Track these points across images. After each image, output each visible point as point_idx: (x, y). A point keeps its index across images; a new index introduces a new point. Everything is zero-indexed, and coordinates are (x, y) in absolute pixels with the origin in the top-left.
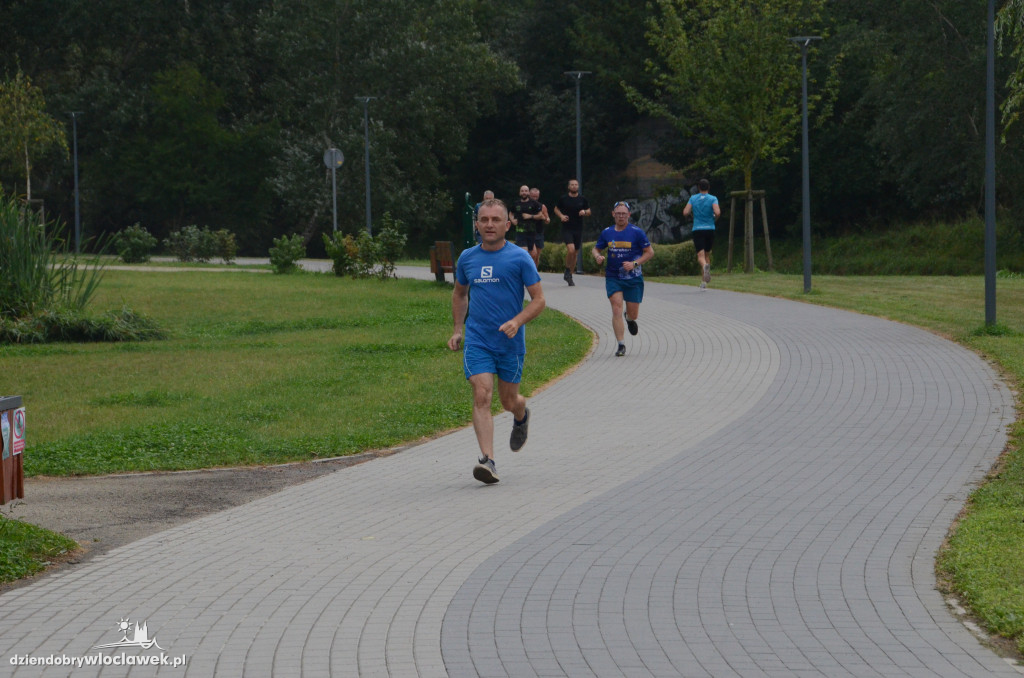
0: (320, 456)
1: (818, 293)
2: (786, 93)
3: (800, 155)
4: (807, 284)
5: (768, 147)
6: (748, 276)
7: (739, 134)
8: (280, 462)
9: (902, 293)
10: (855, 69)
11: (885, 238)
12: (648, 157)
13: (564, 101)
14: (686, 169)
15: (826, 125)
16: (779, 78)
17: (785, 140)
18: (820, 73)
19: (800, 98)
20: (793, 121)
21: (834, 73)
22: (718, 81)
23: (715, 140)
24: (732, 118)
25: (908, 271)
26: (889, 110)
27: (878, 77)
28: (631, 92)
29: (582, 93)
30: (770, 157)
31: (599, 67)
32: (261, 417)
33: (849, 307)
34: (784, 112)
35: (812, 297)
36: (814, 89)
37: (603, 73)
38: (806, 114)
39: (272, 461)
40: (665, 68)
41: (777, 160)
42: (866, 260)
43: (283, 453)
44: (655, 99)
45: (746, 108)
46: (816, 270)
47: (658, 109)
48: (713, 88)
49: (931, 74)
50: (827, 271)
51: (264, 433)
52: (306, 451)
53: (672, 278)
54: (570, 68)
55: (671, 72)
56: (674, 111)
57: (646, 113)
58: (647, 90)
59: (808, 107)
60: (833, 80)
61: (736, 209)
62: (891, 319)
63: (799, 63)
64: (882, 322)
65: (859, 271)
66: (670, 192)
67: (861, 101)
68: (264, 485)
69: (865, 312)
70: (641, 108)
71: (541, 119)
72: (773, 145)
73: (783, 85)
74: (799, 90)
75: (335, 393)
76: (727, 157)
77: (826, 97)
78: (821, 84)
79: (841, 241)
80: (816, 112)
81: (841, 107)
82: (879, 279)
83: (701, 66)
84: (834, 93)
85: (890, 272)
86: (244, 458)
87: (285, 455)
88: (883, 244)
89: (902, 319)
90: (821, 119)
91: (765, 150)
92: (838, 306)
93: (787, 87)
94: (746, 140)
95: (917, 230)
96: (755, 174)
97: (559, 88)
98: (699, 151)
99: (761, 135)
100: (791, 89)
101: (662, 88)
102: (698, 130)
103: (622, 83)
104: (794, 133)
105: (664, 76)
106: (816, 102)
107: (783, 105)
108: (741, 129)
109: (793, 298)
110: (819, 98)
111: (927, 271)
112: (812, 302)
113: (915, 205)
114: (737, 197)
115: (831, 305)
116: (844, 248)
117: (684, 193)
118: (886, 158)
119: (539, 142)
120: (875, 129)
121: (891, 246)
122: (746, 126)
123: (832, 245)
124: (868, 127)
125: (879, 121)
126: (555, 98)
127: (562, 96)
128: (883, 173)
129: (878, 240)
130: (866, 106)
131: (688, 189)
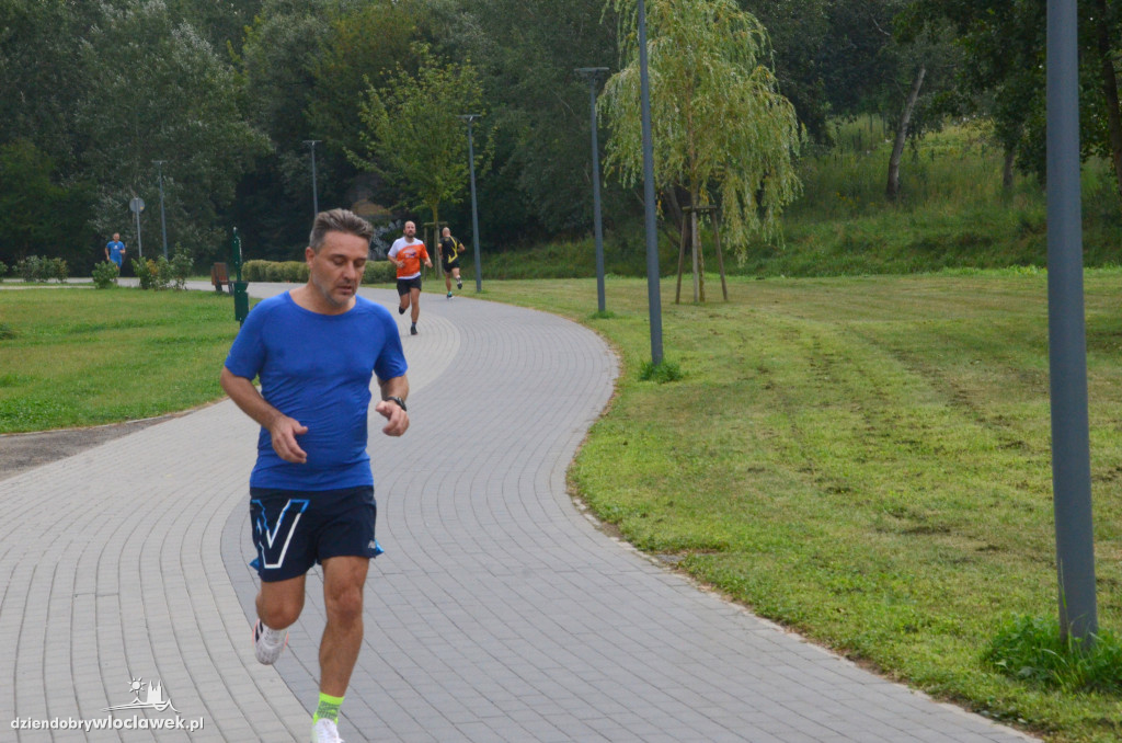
0: (132, 419)
1: (485, 292)
2: (459, 154)
3: (470, 196)
4: (479, 288)
5: (448, 191)
6: (438, 282)
7: (428, 183)
8: (102, 424)
9: (543, 291)
10: (505, 137)
11: (531, 253)
12: (366, 200)
13: (303, 162)
14: (392, 207)
15: (487, 175)
16: (454, 143)
17: (460, 187)
18: (482, 140)
19: (468, 156)
20: (465, 174)
21: (491, 140)
22: (411, 146)
23: (411, 187)
24: (422, 172)
25: (547, 276)
26: (530, 165)
27: (522, 142)
28: (350, 155)
29: (316, 155)
30: (449, 199)
31: (328, 137)
32: (88, 392)
33: (507, 302)
34: (458, 167)
35: (481, 295)
36: (478, 151)
37: (331, 141)
38: (473, 168)
39: (96, 424)
40: (374, 138)
41: (455, 201)
42: (519, 269)
43: (103, 417)
44: (368, 159)
45: (432, 165)
46: (485, 276)
47: (370, 166)
48: (408, 151)
49: (556, 140)
50: (493, 277)
51: (90, 404)
52: (122, 415)
53: (384, 285)
54: (307, 138)
55: (379, 141)
56: (382, 168)
57: (362, 169)
58: (362, 153)
59: (474, 163)
60: (491, 144)
61: (428, 235)
62: (536, 309)
63: (466, 133)
64: (531, 311)
65: (514, 277)
66: (383, 224)
67: (511, 159)
68: (90, 441)
69: (518, 305)
70: (358, 166)
71: (288, 175)
72: (451, 190)
73: (457, 149)
74: (468, 151)
75: (142, 373)
76: (420, 199)
77: (487, 156)
78: (482, 148)
79: (503, 256)
80: (481, 167)
81: (497, 163)
82: (528, 282)
83: (399, 136)
84: (492, 154)
85: (536, 277)
86: (75, 422)
87: (105, 419)
88: (530, 257)
89: (543, 309)
90: (483, 172)
91: (446, 194)
92: (500, 301)
93: (459, 149)
94: (433, 187)
95: (553, 247)
96: (440, 211)
97: (300, 153)
98: (401, 196)
99: (443, 183)
100: (463, 151)
101: (373, 152)
102: (400, 181)
103: (344, 148)
104: (466, 182)
105: (373, 143)
106: (480, 160)
107: (458, 162)
108: (429, 179)
109: (469, 296)
110: (481, 157)
111: (560, 275)
112: (482, 299)
113: (551, 230)
114: (428, 227)
115: (495, 300)
116: (504, 261)
117: (391, 225)
118: (529, 198)
119: (287, 191)
120: (522, 178)
121: (536, 259)
122: (432, 177)
123: (495, 259)
124: (516, 177)
125: (524, 172)
126: (297, 160)
127: (302, 158)
128: (528, 208)
129: (526, 255)
130: (514, 163)
131: (394, 222)
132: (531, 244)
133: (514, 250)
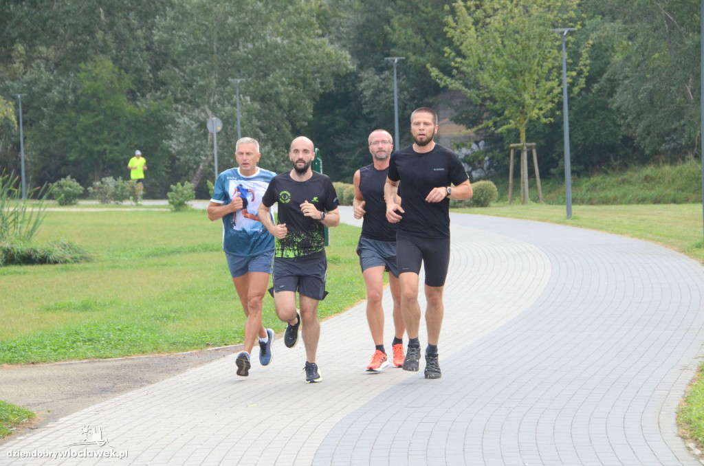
0: (213, 346)
1: (575, 218)
2: (550, 70)
3: (561, 117)
4: (569, 212)
5: (537, 111)
6: (524, 206)
7: (515, 101)
8: (183, 350)
9: (639, 217)
10: (600, 52)
11: (625, 177)
12: (447, 120)
13: (384, 80)
14: (475, 129)
15: (579, 94)
16: (544, 59)
17: (550, 106)
18: (575, 55)
19: (560, 74)
20: (555, 92)
21: (585, 55)
22: (499, 62)
23: (497, 106)
24: (510, 90)
25: (643, 201)
26: (627, 82)
27: (618, 58)
28: (434, 72)
29: (398, 73)
30: (539, 119)
31: (410, 54)
32: (168, 318)
33: (601, 229)
34: (549, 85)
35: (573, 222)
36: (571, 67)
37: (413, 58)
38: (565, 86)
39: (177, 350)
40: (459, 54)
41: (544, 120)
42: (611, 194)
43: (185, 344)
44: (452, 76)
45: (520, 82)
46: (574, 201)
47: (454, 84)
48: (496, 68)
49: (657, 55)
50: (582, 202)
51: (171, 330)
52: (203, 342)
53: (467, 209)
54: (388, 55)
55: (464, 57)
56: (466, 85)
57: (446, 87)
58: (446, 70)
59: (567, 81)
60: (585, 61)
61: (515, 158)
62: (633, 237)
63: (559, 48)
64: (626, 239)
65: (606, 202)
66: (465, 146)
67: (605, 76)
68: (173, 368)
69: (613, 232)
70: (442, 84)
71: (367, 93)
72: (541, 109)
73: (548, 65)
74: (560, 68)
75: (222, 298)
76: (507, 119)
77: (580, 73)
78: (575, 64)
79: (593, 180)
80: (572, 85)
81: (591, 80)
82: (623, 207)
83: (485, 52)
84: (586, 71)
85: (629, 202)
86: (156, 348)
87: (187, 345)
88: (624, 181)
89: (641, 237)
90: (576, 89)
91: (534, 113)
92: (593, 228)
93: (550, 66)
94: (521, 106)
95: (649, 170)
96: (527, 131)
97: (380, 71)
98: (485, 115)
99: (532, 102)
100: (553, 68)
101: (457, 68)
102: (485, 99)
103: (428, 66)
104: (556, 100)
105: (459, 60)
106: (572, 77)
107: (548, 79)
108: (517, 98)
109: (559, 223)
110: (574, 74)
111: (657, 201)
112: (573, 225)
113: (647, 152)
114: (515, 148)
115: (587, 227)
116: (595, 185)
117: (474, 146)
118: (625, 118)
119: (366, 111)
120: (616, 96)
121: (630, 183)
122: (520, 96)
123: (585, 183)
124: (611, 95)
125: (619, 90)
126: (377, 78)
127: (383, 76)
128: (623, 129)
129: (620, 179)
130: (609, 80)
131: (477, 143)
132: (625, 167)
133: (606, 172)
